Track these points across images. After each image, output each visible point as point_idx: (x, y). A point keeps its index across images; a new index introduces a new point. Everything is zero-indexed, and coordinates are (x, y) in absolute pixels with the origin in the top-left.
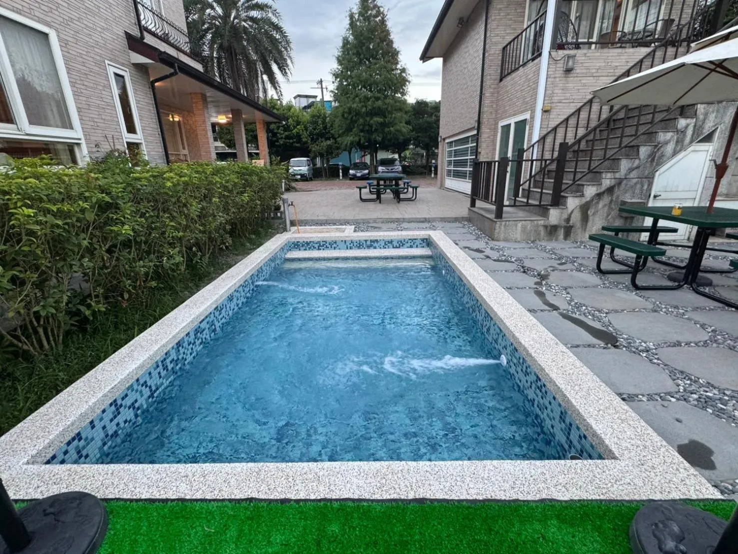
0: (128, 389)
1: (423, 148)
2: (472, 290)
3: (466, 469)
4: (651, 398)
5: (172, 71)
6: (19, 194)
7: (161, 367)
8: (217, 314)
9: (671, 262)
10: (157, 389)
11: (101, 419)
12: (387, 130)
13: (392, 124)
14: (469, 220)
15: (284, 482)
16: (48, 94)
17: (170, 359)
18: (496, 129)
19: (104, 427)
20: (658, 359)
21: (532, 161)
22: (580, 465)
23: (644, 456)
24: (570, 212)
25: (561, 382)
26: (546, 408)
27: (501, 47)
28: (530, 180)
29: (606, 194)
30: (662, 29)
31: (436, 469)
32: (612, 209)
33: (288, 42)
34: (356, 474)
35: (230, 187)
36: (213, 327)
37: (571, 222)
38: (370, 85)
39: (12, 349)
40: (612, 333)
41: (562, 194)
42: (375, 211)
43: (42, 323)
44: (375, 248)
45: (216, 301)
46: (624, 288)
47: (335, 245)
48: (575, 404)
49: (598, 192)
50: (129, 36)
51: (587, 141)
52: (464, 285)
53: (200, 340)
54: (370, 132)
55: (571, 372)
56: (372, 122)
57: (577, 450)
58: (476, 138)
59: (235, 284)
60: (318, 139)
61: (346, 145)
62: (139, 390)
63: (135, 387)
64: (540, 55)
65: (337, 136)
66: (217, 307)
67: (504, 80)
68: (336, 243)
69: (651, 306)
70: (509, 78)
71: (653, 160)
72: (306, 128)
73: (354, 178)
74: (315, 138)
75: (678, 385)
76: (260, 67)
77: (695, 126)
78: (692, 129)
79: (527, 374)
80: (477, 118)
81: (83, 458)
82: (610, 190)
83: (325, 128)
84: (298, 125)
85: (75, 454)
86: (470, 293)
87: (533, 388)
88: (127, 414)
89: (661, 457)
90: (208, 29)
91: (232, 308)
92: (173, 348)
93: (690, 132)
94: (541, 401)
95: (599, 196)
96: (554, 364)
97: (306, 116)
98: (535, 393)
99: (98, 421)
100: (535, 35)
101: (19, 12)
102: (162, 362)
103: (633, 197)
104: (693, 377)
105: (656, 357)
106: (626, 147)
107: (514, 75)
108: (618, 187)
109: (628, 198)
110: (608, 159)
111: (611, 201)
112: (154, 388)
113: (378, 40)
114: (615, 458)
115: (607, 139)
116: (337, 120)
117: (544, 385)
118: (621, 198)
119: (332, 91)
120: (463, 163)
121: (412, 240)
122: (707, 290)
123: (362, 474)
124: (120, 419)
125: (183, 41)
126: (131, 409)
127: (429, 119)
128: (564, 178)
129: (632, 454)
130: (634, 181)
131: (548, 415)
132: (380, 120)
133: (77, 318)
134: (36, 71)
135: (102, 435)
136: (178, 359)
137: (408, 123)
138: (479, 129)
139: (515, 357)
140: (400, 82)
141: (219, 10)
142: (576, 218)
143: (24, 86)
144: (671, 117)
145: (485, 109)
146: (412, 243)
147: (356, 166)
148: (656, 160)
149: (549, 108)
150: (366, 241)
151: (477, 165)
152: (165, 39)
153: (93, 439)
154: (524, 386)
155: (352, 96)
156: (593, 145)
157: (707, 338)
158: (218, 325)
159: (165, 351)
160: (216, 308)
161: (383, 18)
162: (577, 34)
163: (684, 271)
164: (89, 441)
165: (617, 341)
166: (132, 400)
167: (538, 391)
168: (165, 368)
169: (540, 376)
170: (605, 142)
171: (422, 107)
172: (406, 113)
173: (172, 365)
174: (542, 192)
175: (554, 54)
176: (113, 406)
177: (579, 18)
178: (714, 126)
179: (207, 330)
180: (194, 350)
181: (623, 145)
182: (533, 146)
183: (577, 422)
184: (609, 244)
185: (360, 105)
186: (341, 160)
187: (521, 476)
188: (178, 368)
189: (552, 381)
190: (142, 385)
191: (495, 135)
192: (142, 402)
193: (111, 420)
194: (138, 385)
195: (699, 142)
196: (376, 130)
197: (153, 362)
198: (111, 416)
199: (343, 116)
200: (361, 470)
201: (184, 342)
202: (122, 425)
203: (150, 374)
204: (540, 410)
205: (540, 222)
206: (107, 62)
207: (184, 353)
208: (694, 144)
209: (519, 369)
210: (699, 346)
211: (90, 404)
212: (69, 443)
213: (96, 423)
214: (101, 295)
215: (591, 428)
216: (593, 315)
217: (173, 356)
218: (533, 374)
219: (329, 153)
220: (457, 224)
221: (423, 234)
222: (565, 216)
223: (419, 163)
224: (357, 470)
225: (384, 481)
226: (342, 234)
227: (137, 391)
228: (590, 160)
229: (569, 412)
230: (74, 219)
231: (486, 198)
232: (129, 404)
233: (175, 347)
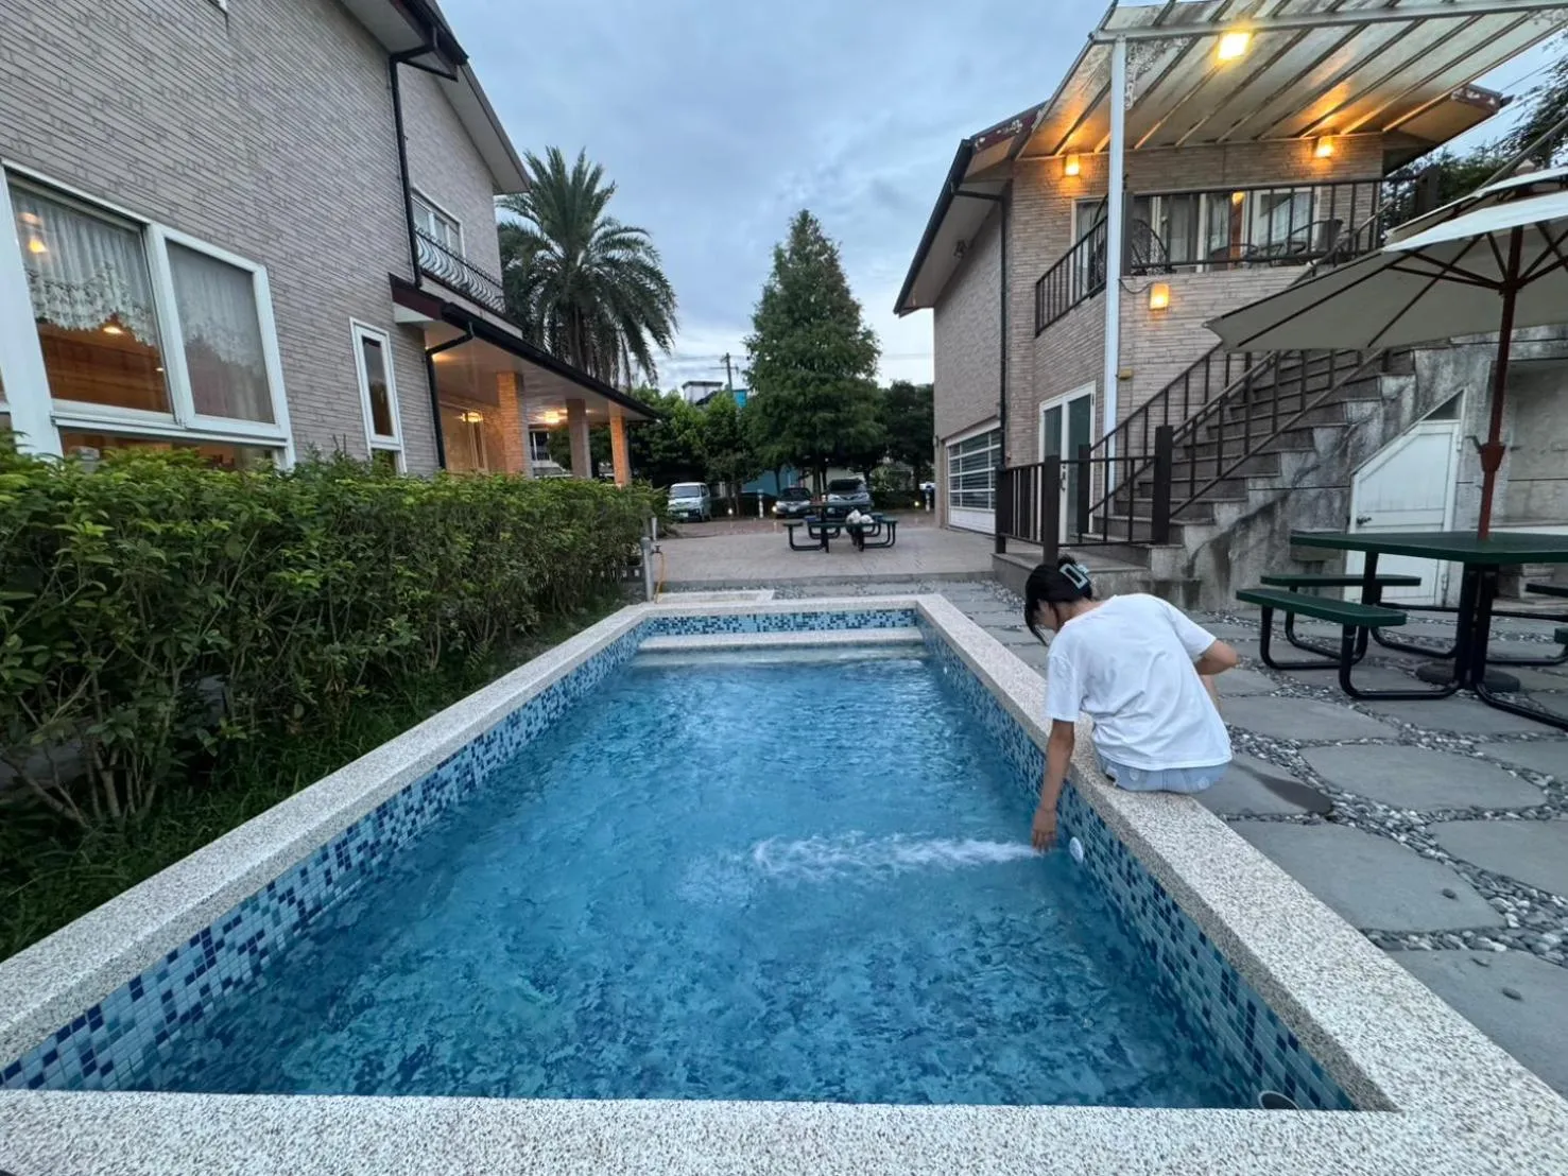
0: (244, 906)
1: (907, 462)
2: (1002, 700)
3: (984, 1132)
4: (1440, 942)
5: (462, 333)
6: (87, 498)
7: (333, 859)
8: (480, 750)
9: (1416, 644)
10: (318, 908)
11: (163, 976)
12: (841, 431)
13: (851, 422)
14: (995, 577)
15: (510, 1157)
16: (238, 366)
17: (358, 841)
18: (1035, 416)
19: (168, 996)
20: (1437, 848)
21: (1107, 460)
22: (1292, 1125)
23: (1468, 1103)
24: (1191, 553)
25: (1212, 896)
26: (1187, 965)
27: (1033, 280)
28: (1106, 501)
29: (1259, 520)
30: (1322, 237)
31: (906, 1129)
32: (1275, 546)
33: (669, 296)
34: (696, 1137)
35: (538, 515)
36: (469, 778)
37: (1196, 574)
38: (811, 361)
39: (42, 817)
40: (1317, 790)
41: (1171, 521)
42: (817, 565)
43: (113, 762)
44: (812, 628)
45: (482, 722)
46: (1326, 696)
47: (734, 625)
48: (1257, 952)
49: (1244, 514)
50: (396, 283)
51: (1209, 428)
52: (986, 692)
53: (435, 805)
54: (812, 436)
55: (1236, 872)
56: (815, 419)
57: (1277, 1079)
58: (1000, 435)
59: (526, 692)
60: (720, 451)
61: (770, 460)
62: (272, 909)
63: (263, 902)
64: (1103, 287)
65: (753, 445)
66: (481, 737)
67: (1043, 334)
68: (736, 619)
69: (1393, 733)
70: (1051, 330)
71: (1344, 453)
72: (700, 433)
73: (784, 514)
74: (715, 449)
75: (1503, 912)
76: (623, 338)
77: (1417, 389)
78: (1412, 395)
79: (1131, 879)
80: (999, 400)
81: (96, 1073)
82: (1267, 511)
83: (733, 432)
84: (686, 428)
85: (77, 1062)
86: (997, 707)
87: (1150, 914)
88: (235, 965)
89: (1517, 1107)
90: (539, 279)
91: (515, 741)
92: (367, 817)
93: (1408, 400)
94: (1173, 947)
95: (1246, 522)
96: (1191, 853)
97: (703, 415)
98: (1155, 925)
99: (154, 979)
100: (1092, 260)
101: (208, 239)
102: (338, 847)
103: (1315, 524)
104: (1534, 892)
105: (1432, 842)
106: (1285, 432)
107: (1058, 324)
108: (1283, 505)
109: (1305, 526)
110: (1254, 454)
111: (1272, 532)
112: (309, 907)
113: (823, 289)
114: (1385, 1106)
115: (1247, 422)
116: (755, 418)
117: (1175, 907)
118: (1292, 526)
119: (745, 372)
120: (980, 481)
121: (883, 612)
122: (1512, 699)
123: (713, 1138)
124: (212, 977)
125: (493, 296)
126: (246, 953)
127: (916, 413)
128: (1173, 493)
129: (1433, 1096)
130: (1313, 493)
131: (1192, 983)
132: (829, 415)
133: (190, 754)
134: (225, 330)
135: (159, 1014)
136: (378, 843)
137: (879, 419)
138: (1003, 418)
139: (1103, 842)
140: (864, 354)
141: (559, 251)
142: (1205, 565)
143: (196, 351)
144: (1367, 374)
145: (1013, 383)
146: (883, 618)
147: (787, 495)
148: (1350, 453)
149: (1129, 373)
150: (794, 615)
151: (1004, 476)
152: (463, 291)
153: (131, 1024)
154: (1127, 909)
155: (781, 378)
156: (1221, 435)
157: (1541, 801)
158: (479, 774)
159: (348, 824)
160: (479, 739)
161: (831, 256)
162: (1167, 252)
163: (1453, 661)
164: (118, 1030)
165: (1333, 807)
166: (250, 933)
167: (1161, 921)
168: (343, 861)
169: (1163, 884)
170: (1243, 427)
171: (902, 392)
172: (875, 403)
173: (361, 856)
174: (1131, 522)
175: (1127, 282)
176: (199, 945)
177: (1167, 224)
178: (1455, 388)
179: (453, 785)
180: (419, 825)
181: (1279, 429)
182: (1107, 439)
183: (1269, 1001)
184: (1281, 606)
185: (794, 393)
186: (761, 486)
187: (1133, 1155)
188: (374, 862)
189: (1191, 894)
190: (281, 899)
191: (1035, 429)
192: (276, 936)
193: (190, 979)
194: (271, 897)
195: (1430, 417)
196: (823, 433)
197: (316, 846)
198: (190, 968)
199: (764, 410)
200: (712, 1127)
201: (396, 806)
202: (216, 991)
203: (304, 872)
204: (1172, 968)
205: (1133, 575)
206: (352, 319)
207: (393, 830)
208: (1420, 422)
209: (1113, 869)
210: (1527, 818)
211: (140, 938)
212: (63, 1035)
213: (145, 985)
214: (252, 711)
215: (1307, 1016)
216: (1269, 752)
217: (367, 834)
218: (1145, 880)
219: (742, 472)
220: (974, 586)
221: (903, 600)
222: (1184, 563)
223: (902, 487)
224: (699, 1126)
225: (766, 1159)
226: (749, 604)
227: (266, 910)
228: (1220, 459)
229: (1244, 975)
230: (198, 552)
231: (1025, 535)
232: (241, 940)
233: (374, 815)
